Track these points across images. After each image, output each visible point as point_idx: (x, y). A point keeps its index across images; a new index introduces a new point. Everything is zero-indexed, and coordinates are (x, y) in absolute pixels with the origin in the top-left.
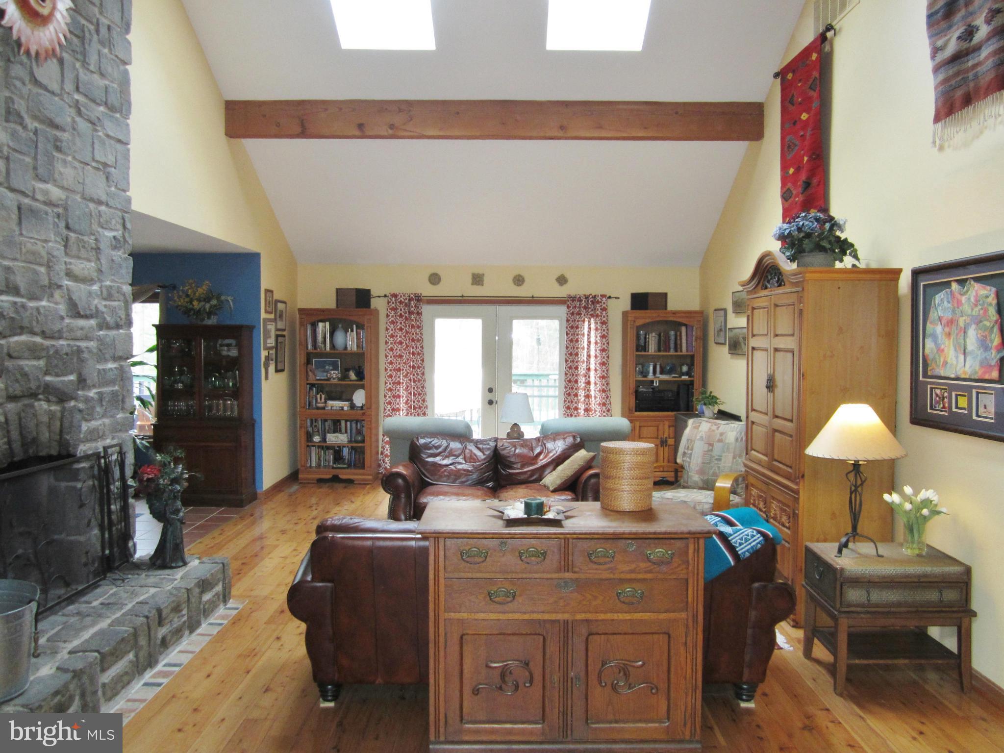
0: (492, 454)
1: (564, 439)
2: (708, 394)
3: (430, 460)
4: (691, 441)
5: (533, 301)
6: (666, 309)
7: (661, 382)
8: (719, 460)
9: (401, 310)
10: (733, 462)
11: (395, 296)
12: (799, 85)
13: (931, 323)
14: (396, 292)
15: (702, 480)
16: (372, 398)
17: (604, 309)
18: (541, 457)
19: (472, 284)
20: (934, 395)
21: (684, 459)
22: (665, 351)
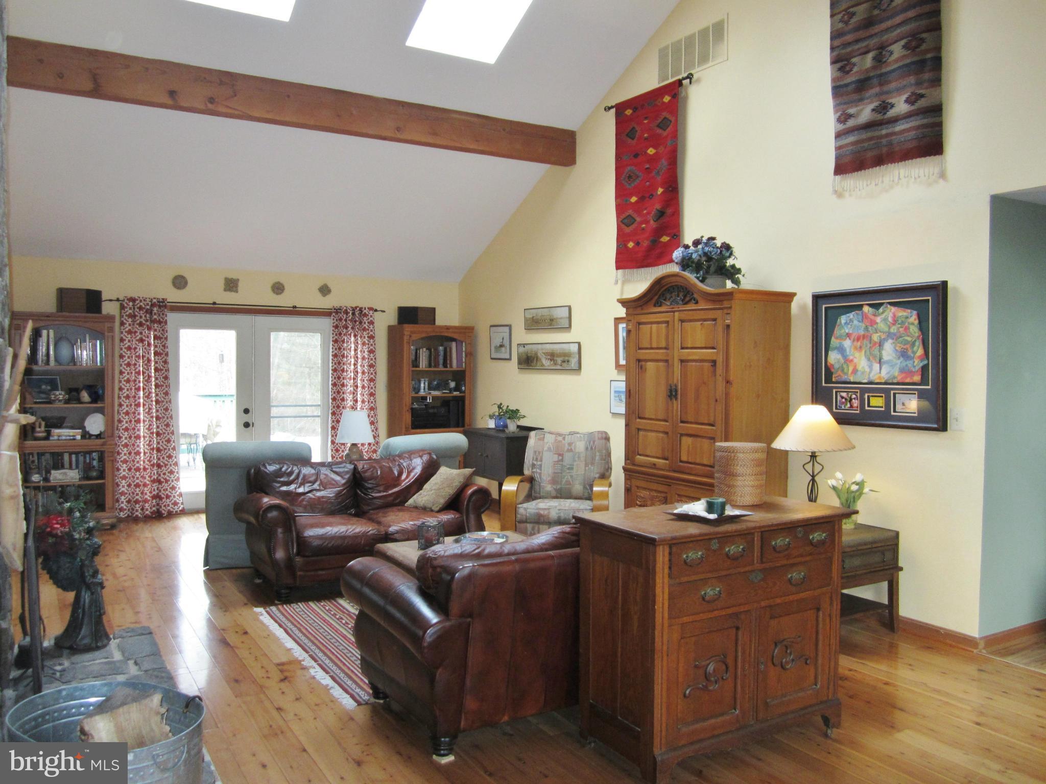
0: (352, 477)
1: (421, 457)
2: (505, 408)
3: (284, 488)
4: (539, 453)
5: (294, 311)
6: (434, 324)
7: (434, 398)
8: (571, 468)
9: (141, 317)
10: (585, 470)
11: (133, 300)
12: (646, 122)
13: (837, 338)
14: (135, 295)
15: (554, 489)
16: (111, 424)
17: (372, 323)
18: (404, 476)
19: (225, 290)
20: (839, 398)
21: (534, 470)
22: (435, 366)
